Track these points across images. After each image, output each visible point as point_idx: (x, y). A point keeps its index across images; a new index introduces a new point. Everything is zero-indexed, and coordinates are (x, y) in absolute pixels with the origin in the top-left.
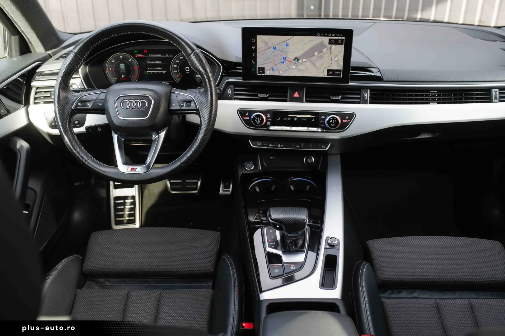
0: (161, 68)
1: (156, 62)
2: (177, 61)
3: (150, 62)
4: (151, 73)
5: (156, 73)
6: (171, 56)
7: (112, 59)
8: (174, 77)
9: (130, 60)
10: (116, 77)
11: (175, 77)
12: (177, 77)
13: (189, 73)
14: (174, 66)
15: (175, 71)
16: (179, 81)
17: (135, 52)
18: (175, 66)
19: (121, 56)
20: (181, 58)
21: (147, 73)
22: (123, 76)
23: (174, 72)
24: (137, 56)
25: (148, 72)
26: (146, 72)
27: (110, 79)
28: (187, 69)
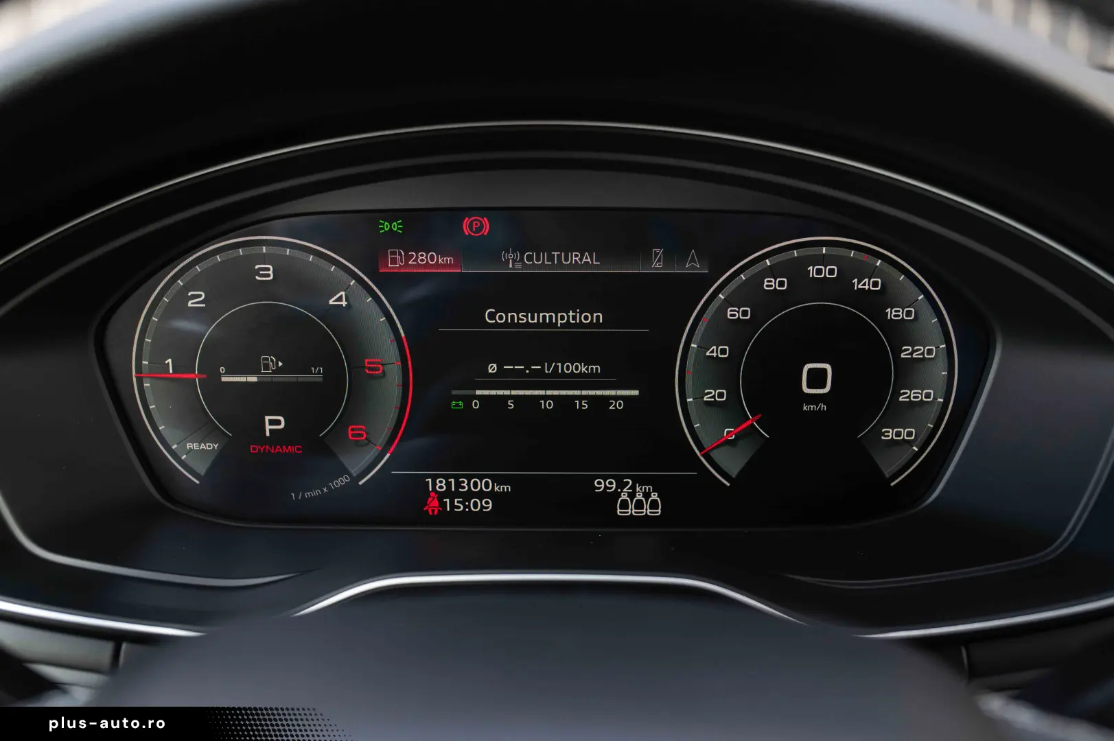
0: (596, 368)
1: (561, 318)
2: (733, 313)
3: (502, 318)
4: (511, 405)
5: (550, 405)
6: (694, 266)
7: (187, 288)
8: (701, 448)
9: (338, 300)
10: (205, 430)
11: (707, 442)
12: (728, 442)
13: (823, 407)
14: (703, 347)
15: (711, 395)
16: (734, 472)
17: (386, 226)
18: (714, 351)
19: (264, 259)
20: (770, 284)
21: (476, 404)
22: (274, 423)
23: (699, 397)
24: (396, 262)
25: (480, 397)
26: (468, 400)
27: (168, 448)
28: (817, 378)
